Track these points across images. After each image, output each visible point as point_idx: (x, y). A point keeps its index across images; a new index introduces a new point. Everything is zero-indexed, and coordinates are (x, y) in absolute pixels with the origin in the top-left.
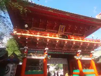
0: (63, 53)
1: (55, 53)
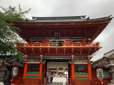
1: (50, 58)
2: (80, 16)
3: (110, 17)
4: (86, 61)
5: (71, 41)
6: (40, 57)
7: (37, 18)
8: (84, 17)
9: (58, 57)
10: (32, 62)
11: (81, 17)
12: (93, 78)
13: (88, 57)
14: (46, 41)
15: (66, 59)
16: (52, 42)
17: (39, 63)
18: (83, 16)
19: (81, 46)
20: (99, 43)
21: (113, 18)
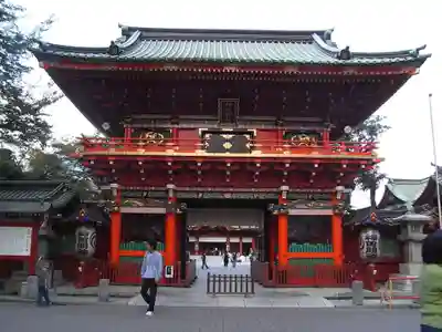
0: (228, 196)
1: (200, 195)
2: (313, 32)
3: (422, 53)
4: (329, 204)
5: (276, 131)
6: (167, 191)
7: (142, 30)
8: (325, 36)
9: (232, 193)
10: (138, 208)
11: (315, 37)
12: (345, 261)
13: (336, 192)
14: (183, 129)
15: (262, 197)
16: (207, 136)
17: (162, 211)
18: (320, 33)
19: (315, 154)
20: (377, 145)
21: (429, 56)
